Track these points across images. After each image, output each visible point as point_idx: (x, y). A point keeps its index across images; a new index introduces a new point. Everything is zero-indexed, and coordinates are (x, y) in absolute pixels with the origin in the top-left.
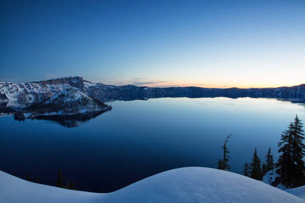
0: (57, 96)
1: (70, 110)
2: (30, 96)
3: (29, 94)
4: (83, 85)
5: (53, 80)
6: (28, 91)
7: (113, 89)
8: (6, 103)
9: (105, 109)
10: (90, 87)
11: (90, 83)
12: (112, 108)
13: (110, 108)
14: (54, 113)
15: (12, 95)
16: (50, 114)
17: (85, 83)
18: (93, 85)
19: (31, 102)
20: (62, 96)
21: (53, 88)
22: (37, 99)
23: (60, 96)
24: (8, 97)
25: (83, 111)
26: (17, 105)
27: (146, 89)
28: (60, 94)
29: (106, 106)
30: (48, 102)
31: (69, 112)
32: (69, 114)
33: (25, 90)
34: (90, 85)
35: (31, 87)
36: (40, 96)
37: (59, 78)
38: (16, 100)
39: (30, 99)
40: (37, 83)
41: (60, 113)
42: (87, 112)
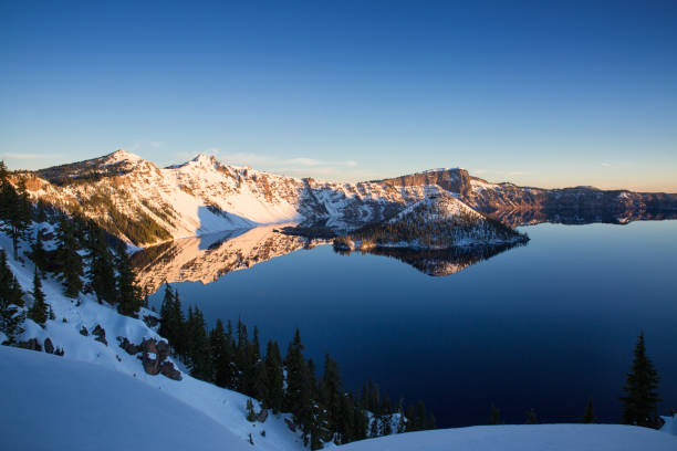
0: (411, 209)
1: (435, 239)
2: (366, 208)
3: (363, 204)
4: (470, 186)
5: (408, 176)
6: (362, 198)
7: (539, 195)
8: (325, 221)
9: (513, 240)
10: (483, 191)
11: (485, 182)
12: (528, 240)
13: (524, 240)
14: (404, 244)
15: (334, 205)
16: (397, 245)
17: (472, 182)
18: (490, 187)
19: (365, 219)
20: (421, 209)
21: (407, 192)
22: (376, 215)
23: (418, 210)
24: (328, 209)
25: (463, 243)
26: (342, 225)
27: (625, 195)
28: (417, 204)
29: (517, 234)
30: (394, 220)
31: (432, 243)
32: (432, 247)
33: (357, 197)
34: (485, 186)
35: (367, 191)
36: (383, 209)
37: (420, 172)
38: (342, 214)
39: (365, 214)
40: (378, 182)
41: (415, 244)
42: (472, 245)
